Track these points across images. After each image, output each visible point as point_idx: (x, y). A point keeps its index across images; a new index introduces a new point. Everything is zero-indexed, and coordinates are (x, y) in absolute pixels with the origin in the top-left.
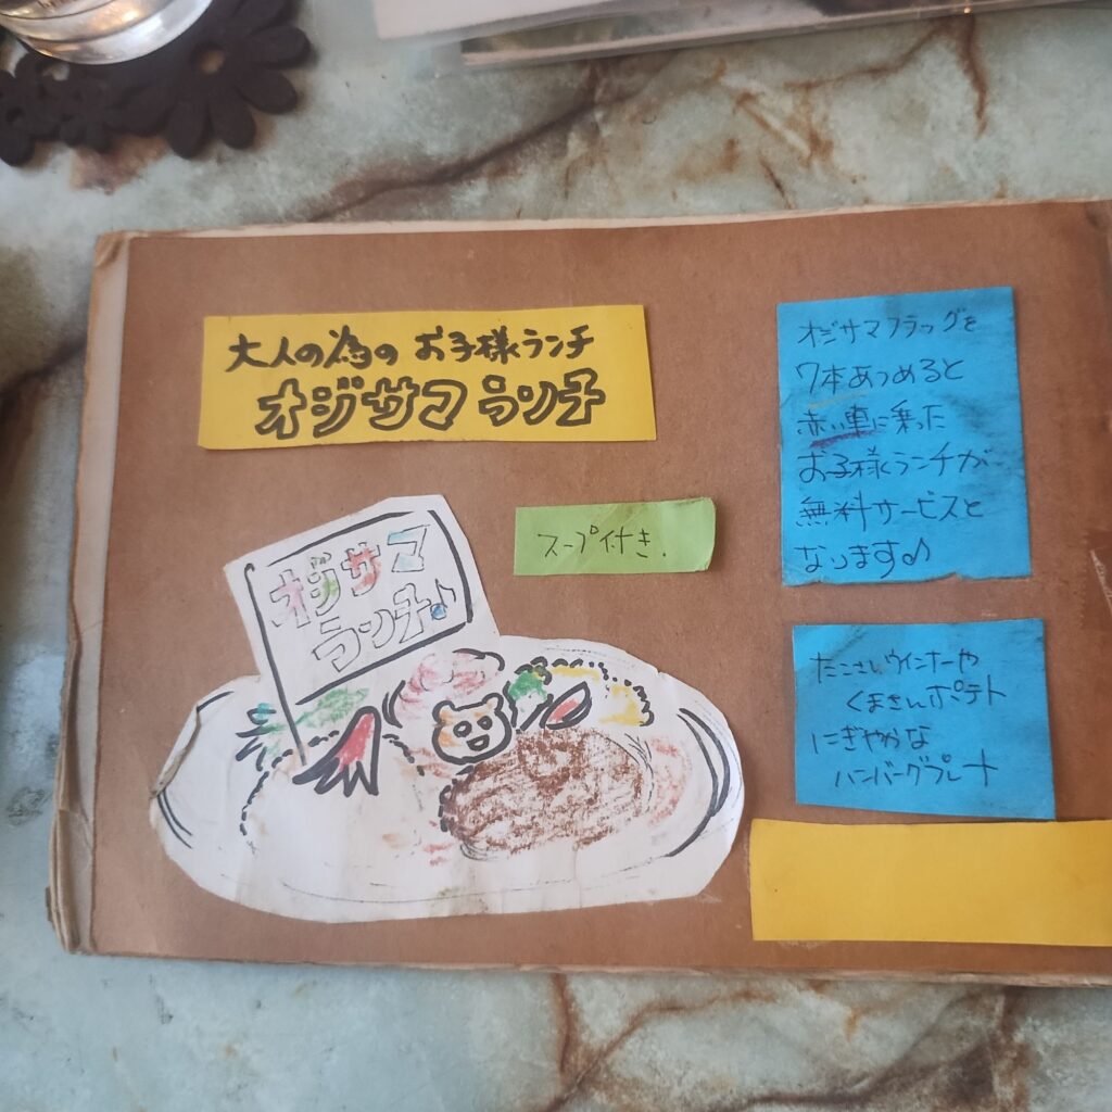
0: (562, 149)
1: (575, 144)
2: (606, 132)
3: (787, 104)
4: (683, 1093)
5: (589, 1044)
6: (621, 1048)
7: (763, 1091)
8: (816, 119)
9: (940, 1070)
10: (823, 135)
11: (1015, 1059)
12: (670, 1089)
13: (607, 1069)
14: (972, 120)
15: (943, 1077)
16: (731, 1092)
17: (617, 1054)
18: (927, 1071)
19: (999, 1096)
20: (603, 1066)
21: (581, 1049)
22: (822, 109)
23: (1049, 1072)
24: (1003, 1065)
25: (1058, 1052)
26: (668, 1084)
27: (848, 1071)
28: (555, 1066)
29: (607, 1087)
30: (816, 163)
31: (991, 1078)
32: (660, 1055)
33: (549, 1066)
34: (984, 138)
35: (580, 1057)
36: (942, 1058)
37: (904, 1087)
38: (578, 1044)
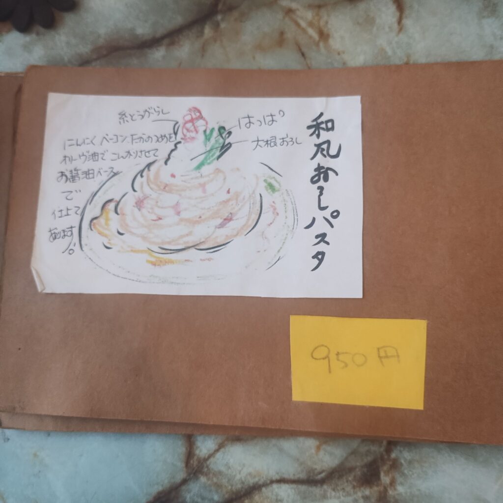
0: (201, 33)
1: (208, 31)
2: (223, 25)
3: (309, 15)
4: (241, 478)
5: (199, 455)
6: (214, 457)
7: (277, 477)
8: (322, 23)
9: (357, 470)
10: (325, 30)
11: (391, 465)
12: (235, 476)
13: (207, 467)
14: (396, 26)
15: (358, 472)
16: (263, 478)
17: (212, 460)
18: (351, 470)
19: (383, 482)
20: (205, 465)
21: (195, 458)
22: (325, 18)
23: (406, 472)
24: (385, 468)
25: (410, 462)
26: (234, 473)
27: (316, 469)
28: (183, 465)
29: (206, 475)
30: (321, 44)
31: (380, 473)
32: (232, 461)
33: (181, 465)
34: (401, 35)
35: (195, 460)
36: (358, 464)
37: (340, 477)
38: (194, 455)
